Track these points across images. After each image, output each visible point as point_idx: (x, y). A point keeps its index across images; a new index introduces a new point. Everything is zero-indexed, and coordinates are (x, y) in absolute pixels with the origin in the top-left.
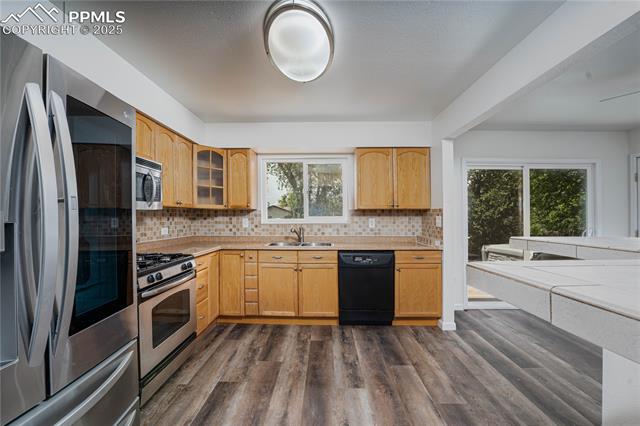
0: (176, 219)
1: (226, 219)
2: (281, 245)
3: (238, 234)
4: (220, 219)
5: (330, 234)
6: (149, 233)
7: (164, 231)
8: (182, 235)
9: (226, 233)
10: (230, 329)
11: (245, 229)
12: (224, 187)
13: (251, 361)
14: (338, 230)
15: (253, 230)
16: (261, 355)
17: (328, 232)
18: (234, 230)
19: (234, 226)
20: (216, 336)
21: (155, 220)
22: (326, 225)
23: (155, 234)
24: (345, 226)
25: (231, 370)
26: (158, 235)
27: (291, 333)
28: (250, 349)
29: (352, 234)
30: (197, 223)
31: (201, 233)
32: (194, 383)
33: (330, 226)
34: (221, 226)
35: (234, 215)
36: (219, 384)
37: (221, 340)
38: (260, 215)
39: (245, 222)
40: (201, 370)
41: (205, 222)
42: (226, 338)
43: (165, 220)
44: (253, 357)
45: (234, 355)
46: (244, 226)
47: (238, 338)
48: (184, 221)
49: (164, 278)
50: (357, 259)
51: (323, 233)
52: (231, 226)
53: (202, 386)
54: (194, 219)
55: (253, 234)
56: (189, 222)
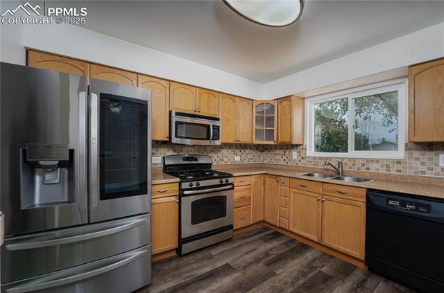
0: (247, 151)
1: (282, 152)
2: (316, 176)
3: (289, 164)
4: (277, 152)
5: (378, 169)
6: (225, 159)
7: (237, 158)
8: (252, 162)
9: (281, 162)
10: (267, 233)
11: (294, 160)
12: (275, 129)
13: (258, 260)
14: (388, 166)
15: (300, 161)
16: (268, 261)
17: (374, 167)
18: (287, 160)
19: (287, 157)
20: (255, 234)
21: (230, 151)
22: (372, 161)
23: (230, 160)
24: (399, 162)
25: (241, 259)
26: (232, 160)
27: (309, 255)
28: (266, 252)
29: (409, 172)
30: (265, 154)
31: (266, 162)
32: (216, 257)
33: (378, 161)
34: (279, 157)
35: (287, 149)
36: (227, 264)
37: (256, 237)
38: (306, 149)
39: (295, 155)
40: (227, 250)
41: (269, 154)
42: (259, 238)
43: (238, 151)
44: (262, 258)
45: (252, 251)
46: (293, 157)
47: (265, 241)
48: (254, 153)
49: (200, 186)
50: (391, 202)
51: (368, 169)
52: (285, 158)
53: (218, 260)
54: (263, 151)
55: (300, 164)
56: (259, 154)
